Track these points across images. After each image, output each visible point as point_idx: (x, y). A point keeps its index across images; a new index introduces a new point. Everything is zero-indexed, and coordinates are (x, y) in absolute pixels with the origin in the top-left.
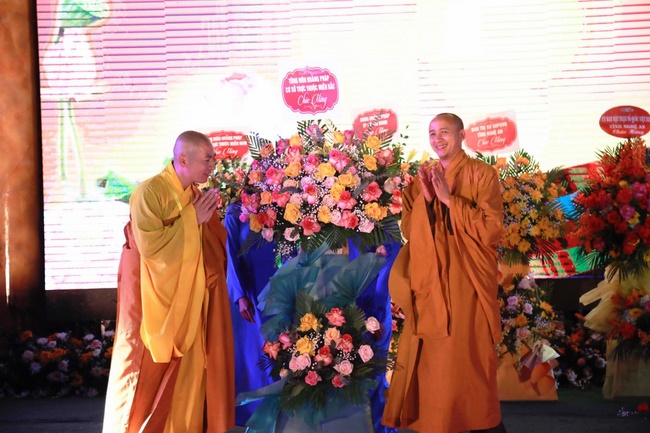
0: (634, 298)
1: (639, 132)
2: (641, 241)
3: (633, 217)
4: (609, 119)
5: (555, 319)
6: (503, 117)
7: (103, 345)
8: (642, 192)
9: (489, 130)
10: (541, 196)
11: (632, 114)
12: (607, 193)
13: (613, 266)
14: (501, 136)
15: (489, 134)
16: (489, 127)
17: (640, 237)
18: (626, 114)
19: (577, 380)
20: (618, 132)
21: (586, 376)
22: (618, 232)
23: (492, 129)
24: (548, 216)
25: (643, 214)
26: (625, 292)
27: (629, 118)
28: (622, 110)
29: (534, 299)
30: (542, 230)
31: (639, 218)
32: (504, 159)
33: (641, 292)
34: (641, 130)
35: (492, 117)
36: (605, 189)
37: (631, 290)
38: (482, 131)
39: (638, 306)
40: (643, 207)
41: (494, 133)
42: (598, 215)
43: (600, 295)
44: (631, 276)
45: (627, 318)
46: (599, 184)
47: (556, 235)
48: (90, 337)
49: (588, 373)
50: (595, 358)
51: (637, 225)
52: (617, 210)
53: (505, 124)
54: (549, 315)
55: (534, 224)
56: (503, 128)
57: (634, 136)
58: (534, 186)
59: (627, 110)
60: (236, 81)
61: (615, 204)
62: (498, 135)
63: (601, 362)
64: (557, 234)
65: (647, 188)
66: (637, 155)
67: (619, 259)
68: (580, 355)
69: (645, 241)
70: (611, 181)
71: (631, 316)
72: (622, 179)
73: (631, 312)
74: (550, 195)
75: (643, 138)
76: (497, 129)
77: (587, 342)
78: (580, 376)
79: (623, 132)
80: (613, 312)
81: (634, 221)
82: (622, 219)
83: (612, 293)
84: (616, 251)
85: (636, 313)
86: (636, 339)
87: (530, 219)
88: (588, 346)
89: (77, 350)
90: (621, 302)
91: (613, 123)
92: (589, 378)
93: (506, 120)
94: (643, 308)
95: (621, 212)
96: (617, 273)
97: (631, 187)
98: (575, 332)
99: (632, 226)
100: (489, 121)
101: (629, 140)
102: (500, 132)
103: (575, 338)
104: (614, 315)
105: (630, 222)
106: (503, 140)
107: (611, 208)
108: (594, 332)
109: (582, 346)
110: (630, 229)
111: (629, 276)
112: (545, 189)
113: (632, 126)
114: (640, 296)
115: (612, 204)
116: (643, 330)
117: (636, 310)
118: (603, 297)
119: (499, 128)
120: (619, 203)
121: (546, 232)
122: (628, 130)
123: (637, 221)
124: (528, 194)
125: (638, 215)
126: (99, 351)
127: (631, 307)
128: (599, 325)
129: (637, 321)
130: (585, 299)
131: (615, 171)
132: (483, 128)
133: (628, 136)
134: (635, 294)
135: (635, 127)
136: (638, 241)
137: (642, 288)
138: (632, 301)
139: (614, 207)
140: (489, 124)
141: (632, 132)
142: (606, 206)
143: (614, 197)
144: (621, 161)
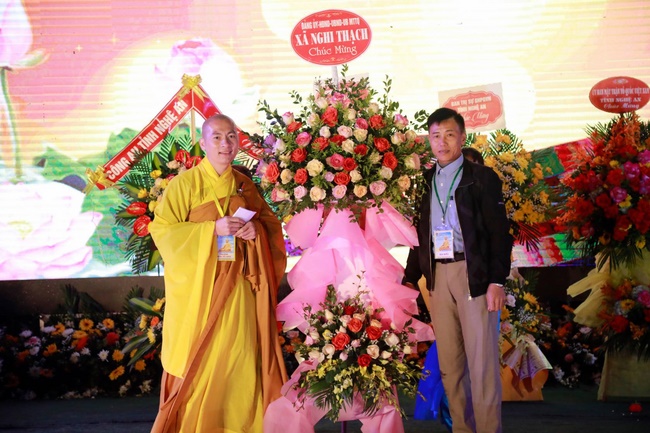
0: (626, 288)
1: (633, 106)
2: (634, 226)
3: (624, 200)
4: (600, 92)
5: (540, 311)
6: (487, 91)
7: (42, 343)
8: (634, 173)
9: (471, 105)
10: (525, 178)
11: (626, 86)
12: (597, 173)
13: (603, 254)
14: (484, 111)
15: (470, 109)
16: (471, 101)
17: (631, 222)
18: (620, 86)
19: (564, 378)
20: (610, 106)
21: (573, 374)
22: (608, 217)
23: (475, 104)
24: (532, 199)
25: (635, 196)
26: (616, 282)
27: (623, 91)
28: (615, 82)
29: (518, 291)
30: (525, 215)
31: (631, 201)
32: (485, 137)
33: (633, 282)
34: (636, 103)
35: (475, 91)
36: (594, 169)
37: (622, 280)
38: (463, 106)
39: (630, 297)
40: (635, 189)
41: (476, 108)
42: (587, 197)
43: (589, 285)
44: (622, 265)
45: (618, 310)
46: (588, 164)
47: (541, 220)
48: (27, 333)
49: (576, 371)
50: (584, 353)
51: (629, 209)
52: (607, 192)
53: (489, 98)
54: (533, 307)
55: (517, 208)
56: (486, 103)
57: (628, 110)
58: (516, 166)
59: (620, 82)
60: (189, 49)
61: (605, 186)
62: (480, 111)
63: (590, 358)
64: (542, 218)
65: (640, 168)
66: (629, 132)
67: (610, 245)
68: (567, 351)
69: (638, 227)
70: (601, 161)
71: (623, 308)
72: (613, 159)
73: (623, 304)
74: (534, 176)
75: (637, 112)
76: (479, 104)
77: (576, 337)
78: (568, 373)
79: (614, 107)
80: (603, 303)
81: (625, 205)
82: (613, 202)
83: (602, 283)
84: (606, 238)
85: (628, 304)
86: (628, 333)
87: (513, 203)
88: (577, 341)
89: (13, 349)
90: (612, 293)
91: (604, 96)
92: (577, 376)
93: (490, 94)
94: (635, 299)
95: (612, 194)
96: (608, 261)
97: (622, 167)
98: (563, 325)
99: (624, 210)
100: (472, 95)
101: (622, 116)
102: (484, 107)
103: (562, 331)
104: (604, 307)
105: (621, 205)
106: (486, 116)
107: (601, 190)
108: (583, 326)
109: (570, 341)
110: (621, 212)
111: (621, 265)
112: (529, 169)
113: (626, 100)
114: (633, 286)
115: (601, 186)
116: (635, 324)
117: (628, 301)
118: (594, 288)
119: (482, 103)
120: (609, 185)
121: (530, 217)
122: (621, 104)
123: (629, 204)
124: (510, 175)
125: (629, 198)
126: (37, 349)
127: (623, 298)
128: (589, 318)
129: (629, 314)
130: (573, 290)
131: (605, 149)
132: (464, 102)
133: (621, 111)
134: (626, 284)
135: (629, 99)
136: (630, 226)
137: (635, 278)
138: (623, 291)
139: (604, 189)
140: (471, 98)
141: (625, 106)
142: (596, 188)
143: (604, 179)
144: (612, 138)
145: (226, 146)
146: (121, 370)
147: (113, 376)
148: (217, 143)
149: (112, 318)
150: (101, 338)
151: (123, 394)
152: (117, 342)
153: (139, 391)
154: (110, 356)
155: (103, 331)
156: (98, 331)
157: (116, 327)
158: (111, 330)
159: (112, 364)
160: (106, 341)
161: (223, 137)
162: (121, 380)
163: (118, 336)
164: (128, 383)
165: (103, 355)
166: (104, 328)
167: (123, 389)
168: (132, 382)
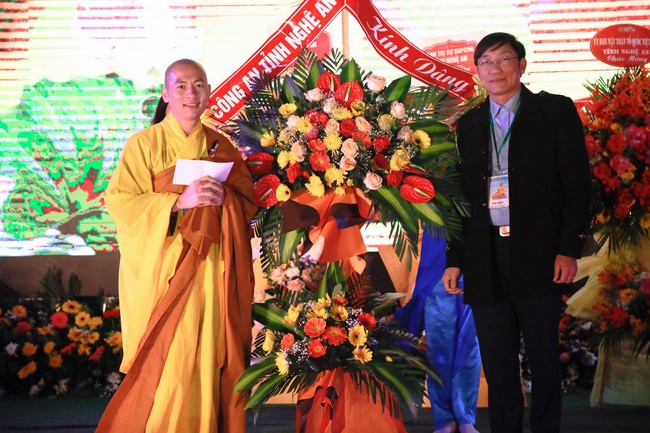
0: (627, 276)
1: (641, 60)
2: (638, 202)
3: (626, 171)
4: (603, 42)
6: (469, 40)
8: (639, 138)
9: (450, 56)
11: (634, 36)
12: (595, 139)
13: (603, 233)
15: (450, 61)
16: (450, 52)
17: (635, 197)
18: (626, 35)
20: (614, 59)
22: (608, 190)
23: (454, 55)
25: (640, 166)
26: (617, 268)
27: (629, 41)
28: (620, 29)
31: (634, 172)
33: (636, 268)
34: (644, 56)
35: (456, 39)
36: (593, 134)
37: (623, 265)
39: (631, 286)
40: (641, 158)
41: (457, 60)
43: (586, 271)
44: (624, 248)
45: (618, 301)
49: (572, 372)
50: (582, 352)
51: (631, 181)
52: (606, 160)
56: (468, 54)
57: (634, 64)
59: (626, 30)
61: (605, 154)
62: (462, 63)
63: (589, 358)
66: (635, 89)
67: (610, 224)
68: (563, 349)
69: (642, 203)
70: (601, 124)
71: (625, 297)
72: (614, 121)
73: (623, 294)
75: (646, 67)
76: (460, 55)
77: (574, 332)
79: (619, 59)
80: (601, 293)
81: (627, 176)
82: (614, 173)
83: (600, 268)
84: (605, 215)
85: (629, 295)
86: (627, 328)
88: (574, 337)
90: (613, 282)
91: (607, 46)
92: (573, 379)
94: (637, 288)
95: (611, 163)
96: (606, 244)
97: (625, 131)
99: (626, 182)
100: (450, 45)
101: (628, 71)
102: (464, 58)
104: (601, 299)
105: (623, 176)
107: (599, 158)
110: (622, 185)
111: (622, 248)
113: (632, 52)
114: (636, 273)
115: (601, 154)
116: (637, 317)
117: (628, 290)
118: (591, 275)
119: (463, 54)
120: (609, 152)
122: (627, 56)
123: (632, 175)
125: (633, 168)
127: (624, 287)
128: (585, 310)
129: (630, 305)
131: (607, 110)
132: (441, 53)
133: (627, 65)
134: (628, 271)
135: (636, 52)
136: (634, 202)
137: (638, 263)
138: (624, 279)
139: (603, 157)
140: (450, 48)
141: (632, 59)
142: (594, 156)
143: (604, 145)
144: (615, 96)
145: (192, 96)
146: (32, 367)
147: (22, 374)
148: (181, 94)
149: (24, 304)
150: (9, 329)
151: (34, 395)
152: (29, 334)
153: (54, 391)
154: (19, 351)
155: (12, 321)
156: (6, 320)
157: (29, 315)
158: (23, 319)
159: (21, 360)
160: (16, 332)
161: (189, 86)
162: (33, 379)
163: (29, 326)
164: (42, 382)
165: (12, 348)
166: (14, 317)
167: (35, 389)
168: (45, 381)
